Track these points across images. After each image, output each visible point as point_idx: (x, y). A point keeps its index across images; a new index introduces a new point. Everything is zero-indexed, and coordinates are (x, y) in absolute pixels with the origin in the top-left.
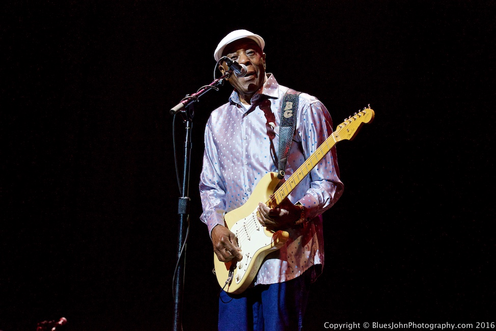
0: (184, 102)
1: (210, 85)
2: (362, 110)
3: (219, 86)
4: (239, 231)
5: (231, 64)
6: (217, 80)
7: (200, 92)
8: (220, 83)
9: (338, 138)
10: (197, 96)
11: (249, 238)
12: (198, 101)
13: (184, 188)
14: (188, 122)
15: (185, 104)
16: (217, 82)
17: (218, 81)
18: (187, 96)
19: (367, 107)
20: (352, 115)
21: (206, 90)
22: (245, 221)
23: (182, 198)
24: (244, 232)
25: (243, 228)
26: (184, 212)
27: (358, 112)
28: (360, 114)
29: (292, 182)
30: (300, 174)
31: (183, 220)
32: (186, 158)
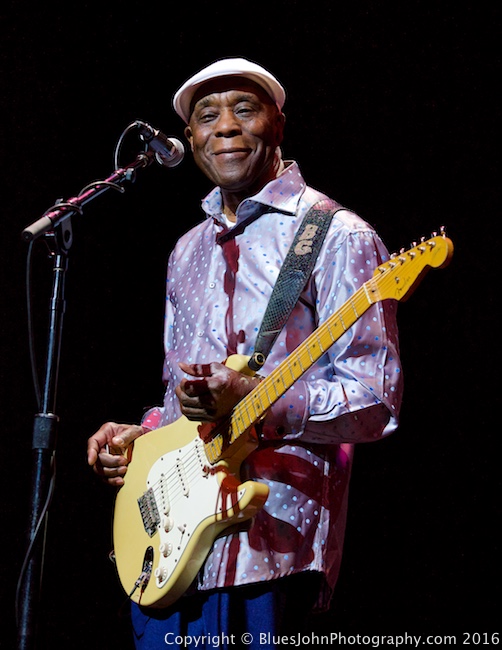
0: (51, 215)
1: (106, 181)
2: (428, 237)
3: (126, 183)
4: (167, 477)
5: (152, 139)
6: (121, 170)
7: (86, 194)
8: (128, 178)
9: (376, 294)
10: (79, 203)
11: (185, 493)
12: (82, 213)
13: (46, 394)
14: (59, 257)
15: (54, 220)
16: (121, 175)
17: (122, 173)
18: (59, 203)
19: (439, 234)
20: (408, 248)
21: (97, 190)
22: (180, 456)
23: (42, 415)
24: (176, 479)
25: (174, 470)
26: (44, 445)
27: (419, 243)
28: (422, 247)
29: (278, 381)
30: (295, 364)
31: (42, 461)
32: (52, 331)
